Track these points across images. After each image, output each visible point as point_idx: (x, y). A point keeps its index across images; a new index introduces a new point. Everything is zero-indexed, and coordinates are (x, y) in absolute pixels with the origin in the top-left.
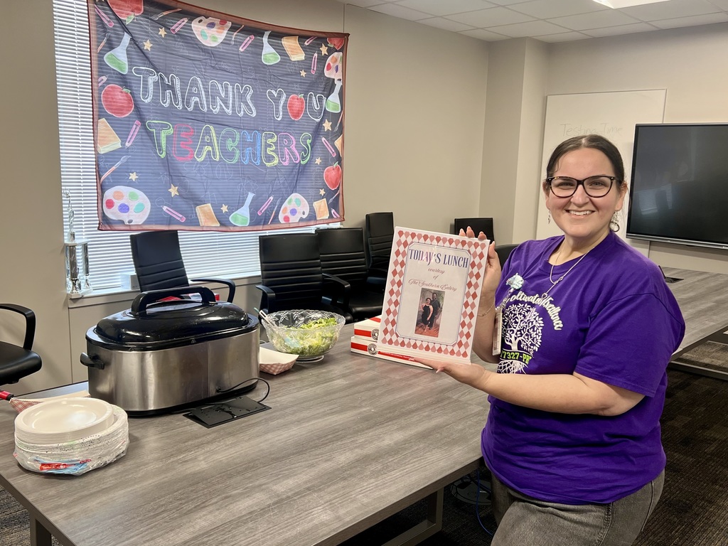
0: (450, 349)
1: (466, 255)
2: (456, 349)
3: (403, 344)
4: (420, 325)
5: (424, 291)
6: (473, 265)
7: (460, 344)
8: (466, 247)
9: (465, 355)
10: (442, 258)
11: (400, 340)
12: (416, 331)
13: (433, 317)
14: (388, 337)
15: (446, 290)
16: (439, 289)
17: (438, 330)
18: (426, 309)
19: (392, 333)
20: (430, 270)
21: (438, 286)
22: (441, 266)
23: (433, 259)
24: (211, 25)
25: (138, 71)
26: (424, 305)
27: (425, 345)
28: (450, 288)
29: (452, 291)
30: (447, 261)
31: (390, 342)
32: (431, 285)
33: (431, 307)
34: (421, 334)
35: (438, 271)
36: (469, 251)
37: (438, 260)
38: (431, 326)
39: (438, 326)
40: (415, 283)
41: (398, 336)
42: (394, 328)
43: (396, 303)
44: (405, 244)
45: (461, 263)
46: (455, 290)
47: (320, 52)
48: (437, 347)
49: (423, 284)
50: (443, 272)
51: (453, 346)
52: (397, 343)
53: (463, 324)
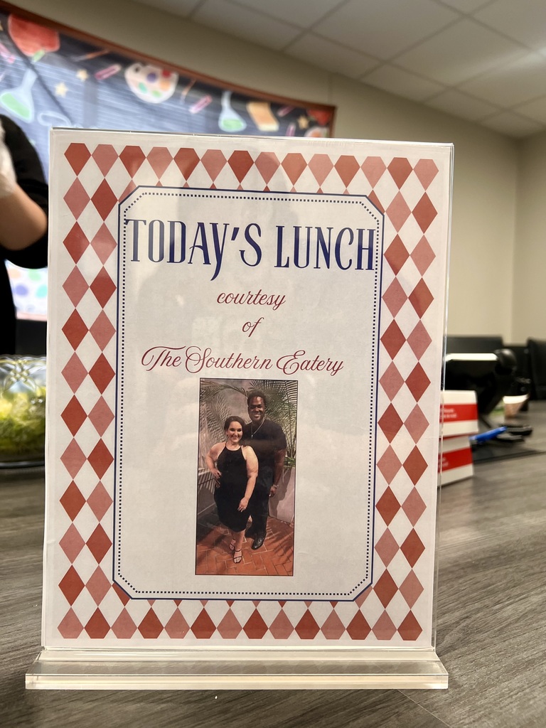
0: (346, 613)
1: (362, 218)
2: (372, 609)
3: (151, 627)
4: (212, 537)
5: (209, 391)
6: (397, 255)
7: (386, 588)
8: (360, 183)
9: (410, 629)
10: (267, 241)
11: (138, 612)
12: (202, 565)
13: (263, 497)
14: (85, 606)
15: (300, 375)
16: (274, 374)
17: (290, 544)
18: (231, 464)
19: (99, 586)
20: (223, 298)
21: (266, 363)
22: (267, 276)
23: (231, 249)
24: (152, 76)
25: (45, 118)
26: (219, 447)
27: (243, 614)
28: (317, 364)
29: (325, 374)
30: (288, 251)
31: (97, 627)
32: (239, 362)
33: (249, 454)
34: (222, 571)
35: (257, 298)
36: (373, 199)
37: (251, 255)
38: (257, 532)
39: (286, 530)
40: (168, 360)
41: (124, 597)
42: (106, 564)
43: (101, 459)
44: (105, 200)
45: (349, 252)
46: (335, 368)
47: (297, 125)
48: (295, 614)
49: (204, 361)
50: (277, 302)
51: (359, 599)
52: (124, 627)
53: (387, 506)
